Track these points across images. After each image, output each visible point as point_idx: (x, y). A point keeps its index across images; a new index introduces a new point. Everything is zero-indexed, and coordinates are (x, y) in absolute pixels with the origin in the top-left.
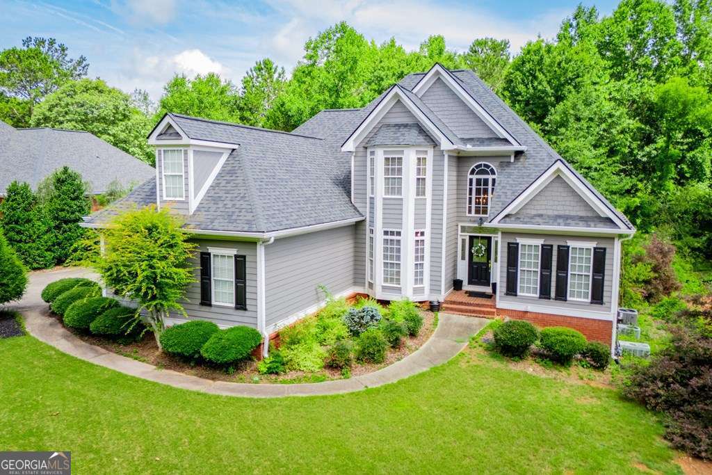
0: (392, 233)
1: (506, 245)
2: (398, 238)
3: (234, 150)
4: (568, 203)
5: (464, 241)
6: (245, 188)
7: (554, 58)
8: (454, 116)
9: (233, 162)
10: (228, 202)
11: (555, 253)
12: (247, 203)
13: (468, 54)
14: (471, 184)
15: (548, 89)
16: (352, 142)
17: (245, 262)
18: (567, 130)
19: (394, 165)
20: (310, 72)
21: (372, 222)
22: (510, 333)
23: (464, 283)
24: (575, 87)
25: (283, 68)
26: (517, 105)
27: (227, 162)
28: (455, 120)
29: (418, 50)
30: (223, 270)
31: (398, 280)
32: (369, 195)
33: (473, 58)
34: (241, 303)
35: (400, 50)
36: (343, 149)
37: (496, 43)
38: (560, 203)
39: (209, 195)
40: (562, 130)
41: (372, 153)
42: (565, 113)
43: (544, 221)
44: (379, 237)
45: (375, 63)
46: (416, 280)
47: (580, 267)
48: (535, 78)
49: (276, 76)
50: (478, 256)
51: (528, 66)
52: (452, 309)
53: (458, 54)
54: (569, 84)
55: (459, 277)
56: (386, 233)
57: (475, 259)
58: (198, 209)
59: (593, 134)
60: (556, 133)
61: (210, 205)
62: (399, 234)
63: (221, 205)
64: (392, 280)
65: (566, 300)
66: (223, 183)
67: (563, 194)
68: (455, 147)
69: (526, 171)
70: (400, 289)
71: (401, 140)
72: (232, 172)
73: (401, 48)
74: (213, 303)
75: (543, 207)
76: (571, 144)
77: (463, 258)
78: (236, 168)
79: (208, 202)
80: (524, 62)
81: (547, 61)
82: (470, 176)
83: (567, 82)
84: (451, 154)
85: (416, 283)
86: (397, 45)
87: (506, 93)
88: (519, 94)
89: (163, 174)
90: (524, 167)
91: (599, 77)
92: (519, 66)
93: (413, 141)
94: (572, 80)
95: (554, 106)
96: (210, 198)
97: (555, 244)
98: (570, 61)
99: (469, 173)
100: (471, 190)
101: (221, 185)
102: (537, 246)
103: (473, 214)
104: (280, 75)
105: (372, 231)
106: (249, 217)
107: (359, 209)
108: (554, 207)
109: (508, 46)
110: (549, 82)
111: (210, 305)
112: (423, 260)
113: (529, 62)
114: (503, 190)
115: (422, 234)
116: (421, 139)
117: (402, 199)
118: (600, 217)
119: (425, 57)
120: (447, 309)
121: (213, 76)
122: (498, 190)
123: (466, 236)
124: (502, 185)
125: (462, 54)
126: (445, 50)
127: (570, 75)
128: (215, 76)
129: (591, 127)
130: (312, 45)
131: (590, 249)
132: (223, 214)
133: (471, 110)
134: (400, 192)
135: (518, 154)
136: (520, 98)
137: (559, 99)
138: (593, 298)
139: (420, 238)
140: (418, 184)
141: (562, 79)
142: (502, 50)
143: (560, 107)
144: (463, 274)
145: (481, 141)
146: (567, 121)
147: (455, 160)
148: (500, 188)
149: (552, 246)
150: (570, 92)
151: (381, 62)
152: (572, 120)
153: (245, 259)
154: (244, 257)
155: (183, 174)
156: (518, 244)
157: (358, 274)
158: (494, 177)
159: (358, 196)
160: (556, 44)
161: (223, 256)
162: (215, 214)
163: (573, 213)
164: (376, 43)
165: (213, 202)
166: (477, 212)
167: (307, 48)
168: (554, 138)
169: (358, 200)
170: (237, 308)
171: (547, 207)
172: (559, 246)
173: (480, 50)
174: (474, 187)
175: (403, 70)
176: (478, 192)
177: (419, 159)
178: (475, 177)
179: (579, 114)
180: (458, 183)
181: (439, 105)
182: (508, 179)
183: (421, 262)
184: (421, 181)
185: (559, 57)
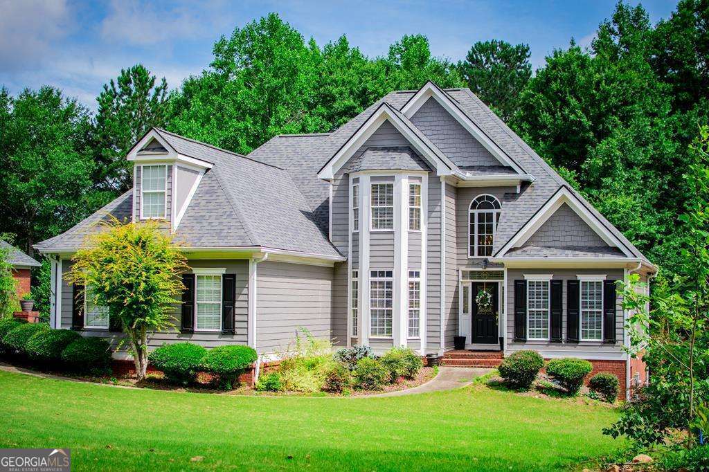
0: (382, 274)
1: (513, 284)
2: (389, 279)
3: (208, 169)
4: (575, 233)
5: (465, 288)
6: (230, 206)
7: (590, 76)
8: (450, 141)
9: (209, 182)
10: (213, 221)
11: (565, 289)
12: (235, 220)
13: (466, 64)
14: (472, 220)
15: (584, 120)
16: (331, 168)
17: (235, 282)
18: (614, 180)
19: (383, 192)
20: (221, 87)
21: (356, 263)
22: (515, 360)
23: (467, 342)
24: (622, 119)
25: (164, 80)
26: (541, 143)
27: (203, 182)
28: (451, 146)
29: (386, 57)
30: (209, 292)
31: (389, 331)
32: (351, 230)
33: (475, 70)
34: (229, 327)
35: (356, 56)
36: (320, 176)
37: (509, 49)
38: (568, 233)
39: (189, 215)
40: (607, 180)
41: (356, 180)
42: (609, 154)
43: (551, 253)
44: (365, 280)
45: (320, 75)
46: (410, 331)
47: (591, 303)
48: (565, 103)
49: (152, 92)
50: (483, 306)
51: (554, 86)
52: (453, 363)
53: (450, 64)
54: (614, 114)
55: (461, 334)
56: (374, 274)
57: (481, 311)
58: (180, 229)
59: (653, 189)
60: (598, 185)
61: (192, 225)
62: (389, 274)
63: (205, 224)
64: (382, 332)
65: (578, 342)
66: (203, 203)
67: (570, 224)
68: (452, 172)
69: (533, 203)
70: (391, 341)
71: (391, 164)
72: (211, 192)
73: (358, 52)
74: (196, 329)
75: (551, 239)
76: (620, 201)
77: (465, 311)
78: (216, 188)
79: (189, 222)
80: (548, 81)
81: (581, 79)
82: (471, 211)
83: (611, 110)
84: (449, 183)
85: (410, 335)
86: (350, 46)
87: (525, 126)
88: (544, 126)
89: (142, 191)
90: (531, 198)
91: (657, 106)
92: (543, 84)
93: (406, 165)
94: (617, 107)
95: (594, 146)
96: (192, 218)
97: (565, 279)
98: (612, 81)
99: (470, 206)
100: (472, 227)
101: (201, 204)
102: (545, 283)
103: (476, 256)
104: (158, 90)
105: (356, 275)
106: (241, 233)
107: (338, 248)
108: (562, 239)
109: (527, 54)
110: (585, 111)
111: (192, 332)
112: (419, 307)
113: (555, 80)
114: (509, 224)
115: (417, 274)
116: (414, 164)
117: (392, 233)
118: (609, 247)
119: (398, 67)
120: (448, 362)
121: (51, 92)
122: (502, 224)
123: (468, 283)
124: (507, 218)
125: (456, 64)
126: (430, 58)
127: (613, 100)
128: (55, 91)
129: (649, 177)
130: (226, 47)
131: (601, 282)
132: (210, 231)
133: (470, 134)
134: (390, 224)
135: (525, 184)
136: (544, 132)
137: (602, 135)
138: (606, 337)
139: (415, 279)
140: (411, 216)
141: (603, 106)
142: (520, 59)
143: (603, 146)
144: (465, 329)
145: (482, 169)
146: (613, 167)
147: (453, 190)
148: (505, 221)
149: (561, 281)
150: (616, 126)
151: (331, 73)
152: (619, 165)
153: (235, 279)
154: (234, 276)
155: (166, 191)
156: (525, 281)
157: (338, 331)
158: (498, 211)
159: (338, 233)
160: (593, 57)
161: (209, 277)
162: (201, 232)
163: (581, 244)
164: (317, 45)
165: (195, 221)
166: (481, 253)
167: (218, 50)
168: (594, 192)
169: (338, 238)
170: (224, 334)
171: (555, 239)
172: (569, 282)
173: (484, 59)
174: (476, 223)
175: (368, 85)
176: (481, 228)
177: (412, 187)
178: (476, 212)
179: (631, 157)
180: (457, 219)
181: (433, 128)
182: (514, 212)
183: (416, 309)
184: (414, 213)
185: (597, 75)
